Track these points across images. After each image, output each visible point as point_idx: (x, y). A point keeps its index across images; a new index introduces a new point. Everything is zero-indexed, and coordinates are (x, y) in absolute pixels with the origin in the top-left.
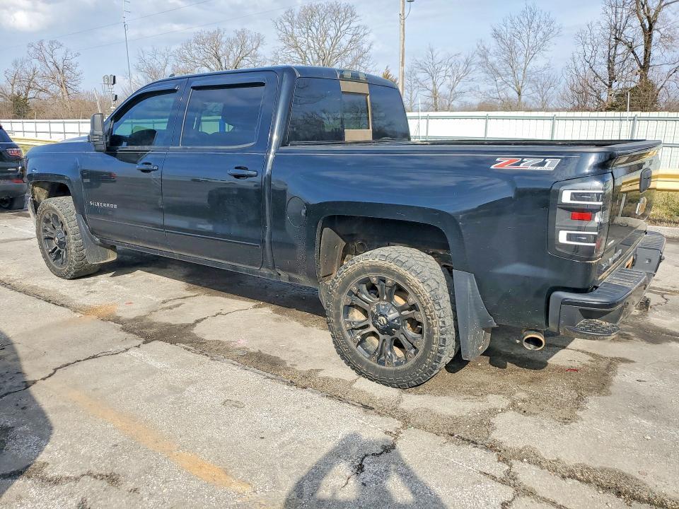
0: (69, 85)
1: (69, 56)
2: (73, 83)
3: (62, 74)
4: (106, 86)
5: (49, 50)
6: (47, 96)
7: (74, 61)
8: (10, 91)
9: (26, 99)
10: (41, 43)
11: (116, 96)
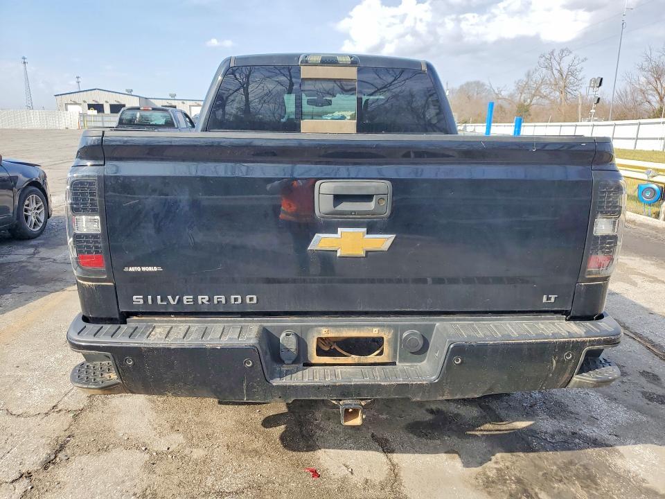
0: (569, 90)
1: (576, 62)
2: (574, 88)
3: (564, 81)
4: (591, 89)
5: (557, 58)
6: (547, 102)
7: (578, 67)
8: (518, 98)
9: (529, 105)
10: (552, 53)
11: (599, 99)
